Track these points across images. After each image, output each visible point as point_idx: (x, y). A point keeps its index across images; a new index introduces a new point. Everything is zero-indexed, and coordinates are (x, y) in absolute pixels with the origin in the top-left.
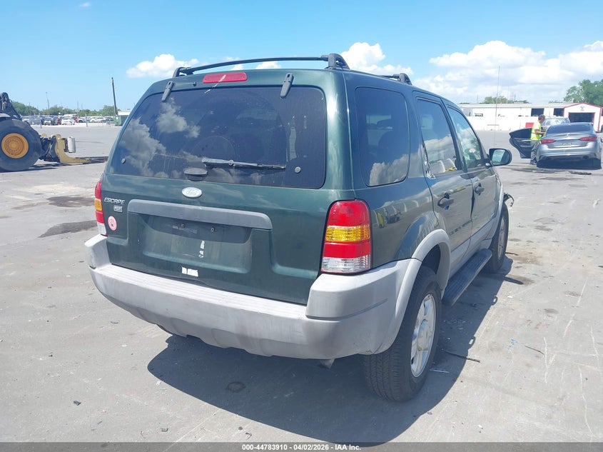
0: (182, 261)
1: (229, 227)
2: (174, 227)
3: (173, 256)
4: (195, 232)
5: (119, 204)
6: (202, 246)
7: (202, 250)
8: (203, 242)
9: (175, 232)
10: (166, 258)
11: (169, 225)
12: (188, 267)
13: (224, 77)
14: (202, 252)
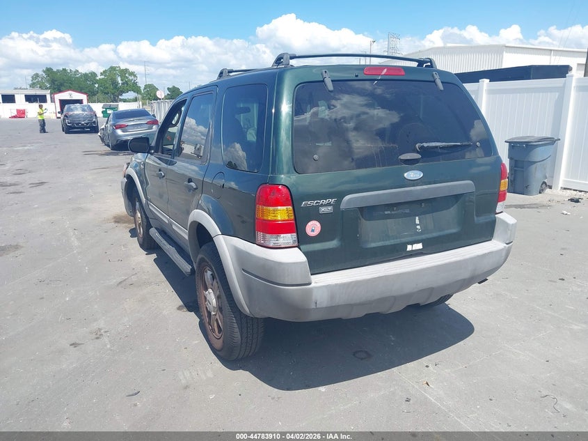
0: (404, 240)
1: (434, 199)
2: (386, 213)
3: (393, 239)
4: (407, 211)
5: (329, 204)
6: (417, 222)
7: (418, 225)
8: (417, 218)
9: (388, 217)
10: (388, 243)
11: (381, 213)
12: (412, 243)
13: (385, 70)
14: (418, 227)
